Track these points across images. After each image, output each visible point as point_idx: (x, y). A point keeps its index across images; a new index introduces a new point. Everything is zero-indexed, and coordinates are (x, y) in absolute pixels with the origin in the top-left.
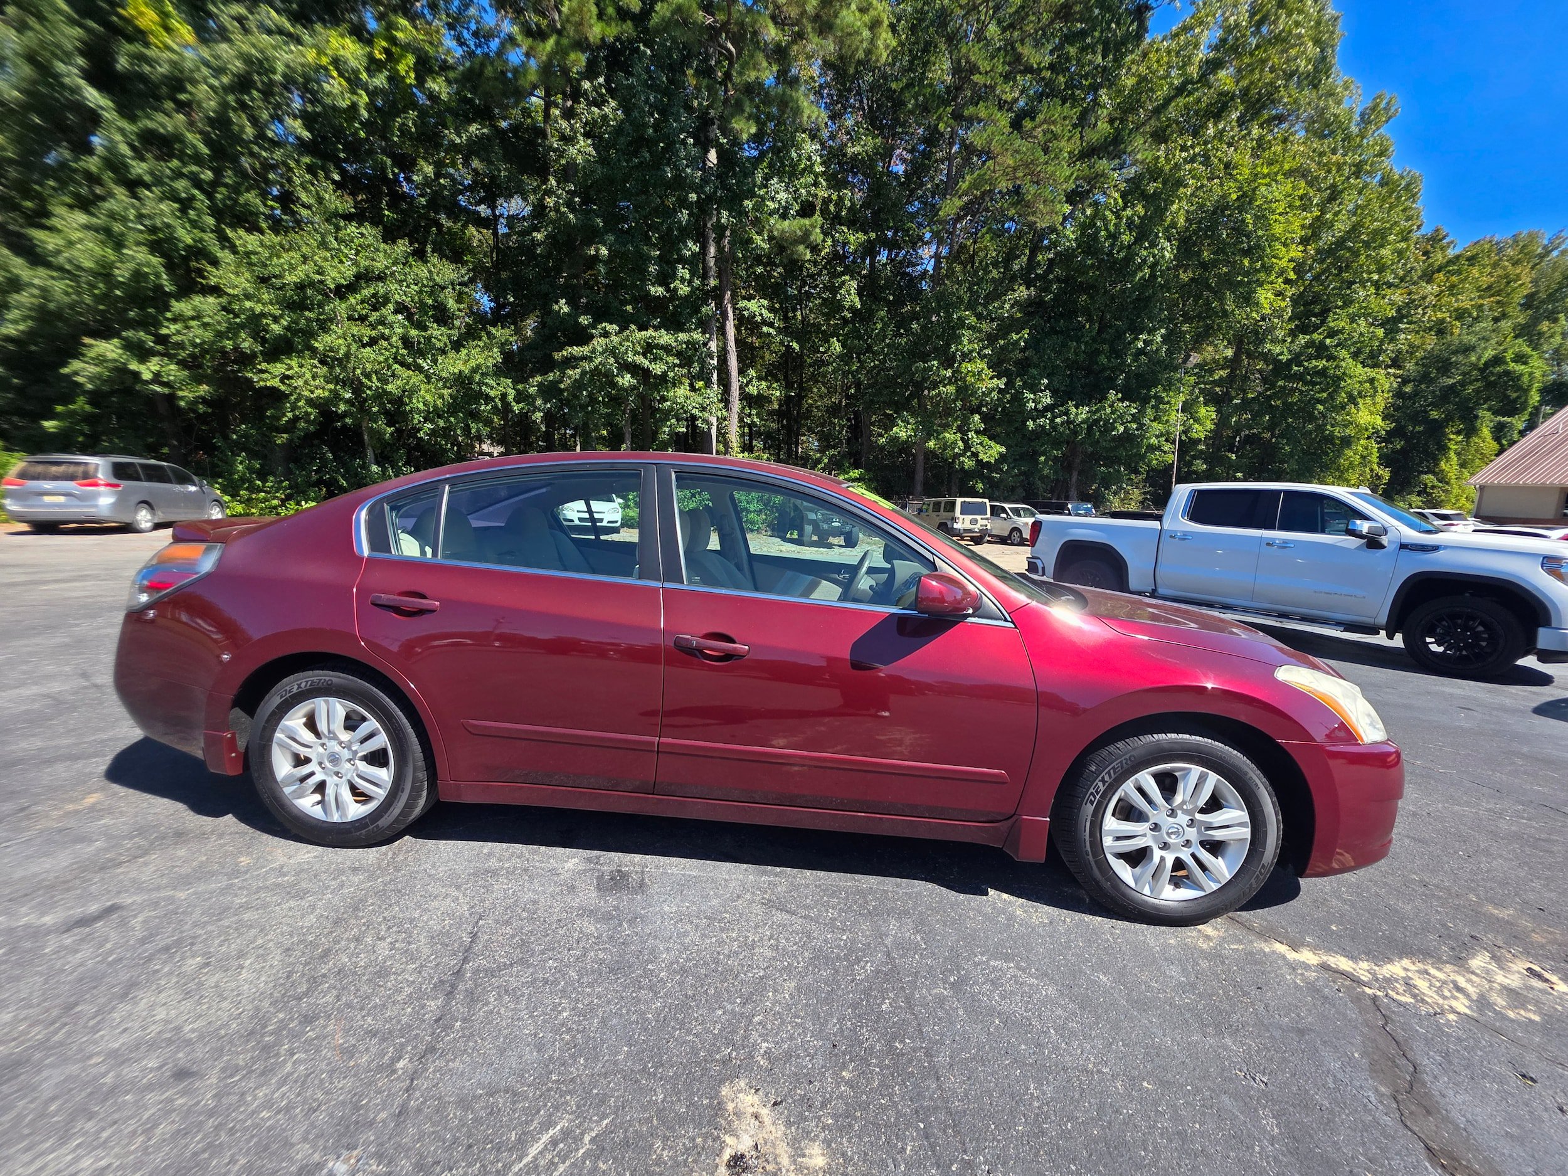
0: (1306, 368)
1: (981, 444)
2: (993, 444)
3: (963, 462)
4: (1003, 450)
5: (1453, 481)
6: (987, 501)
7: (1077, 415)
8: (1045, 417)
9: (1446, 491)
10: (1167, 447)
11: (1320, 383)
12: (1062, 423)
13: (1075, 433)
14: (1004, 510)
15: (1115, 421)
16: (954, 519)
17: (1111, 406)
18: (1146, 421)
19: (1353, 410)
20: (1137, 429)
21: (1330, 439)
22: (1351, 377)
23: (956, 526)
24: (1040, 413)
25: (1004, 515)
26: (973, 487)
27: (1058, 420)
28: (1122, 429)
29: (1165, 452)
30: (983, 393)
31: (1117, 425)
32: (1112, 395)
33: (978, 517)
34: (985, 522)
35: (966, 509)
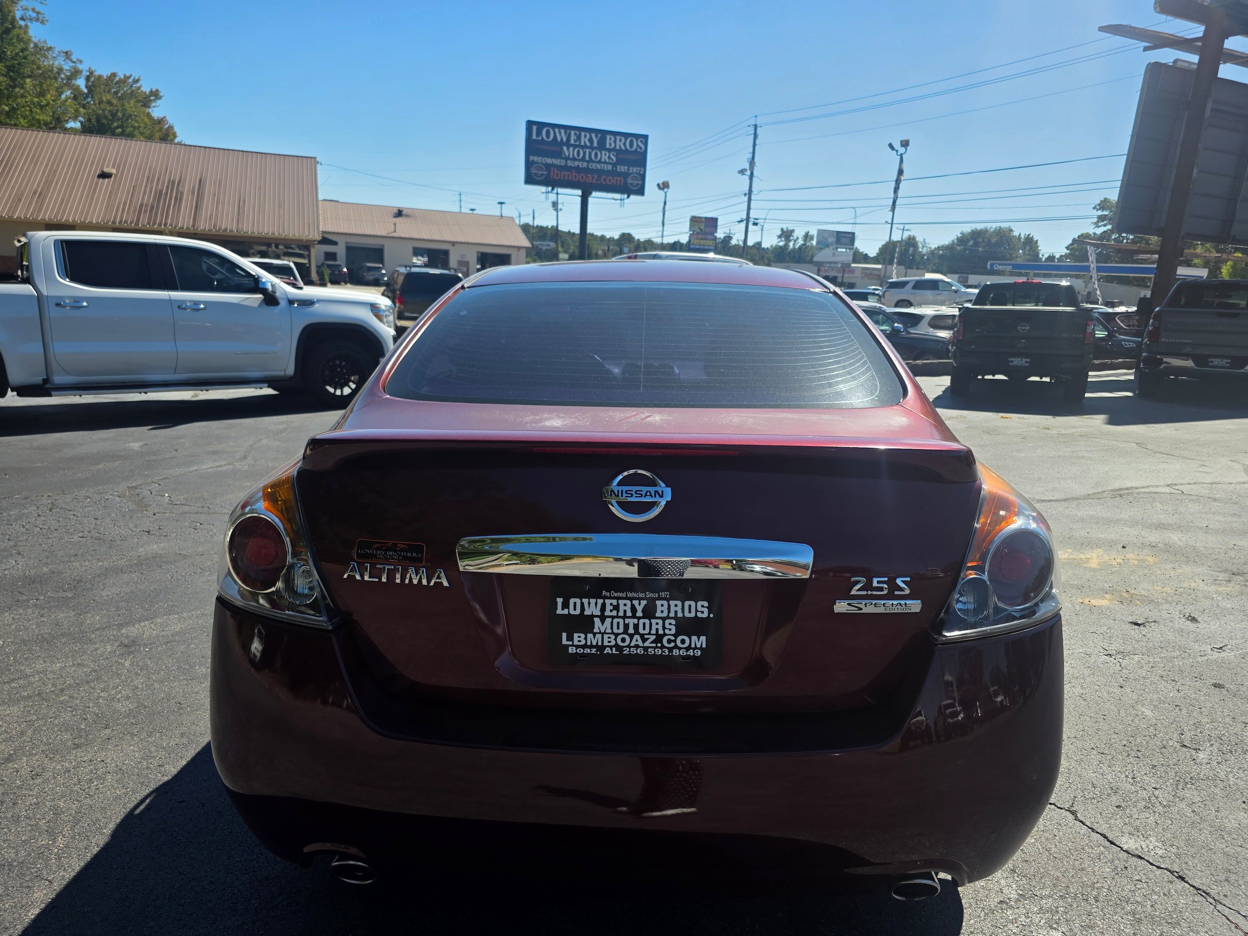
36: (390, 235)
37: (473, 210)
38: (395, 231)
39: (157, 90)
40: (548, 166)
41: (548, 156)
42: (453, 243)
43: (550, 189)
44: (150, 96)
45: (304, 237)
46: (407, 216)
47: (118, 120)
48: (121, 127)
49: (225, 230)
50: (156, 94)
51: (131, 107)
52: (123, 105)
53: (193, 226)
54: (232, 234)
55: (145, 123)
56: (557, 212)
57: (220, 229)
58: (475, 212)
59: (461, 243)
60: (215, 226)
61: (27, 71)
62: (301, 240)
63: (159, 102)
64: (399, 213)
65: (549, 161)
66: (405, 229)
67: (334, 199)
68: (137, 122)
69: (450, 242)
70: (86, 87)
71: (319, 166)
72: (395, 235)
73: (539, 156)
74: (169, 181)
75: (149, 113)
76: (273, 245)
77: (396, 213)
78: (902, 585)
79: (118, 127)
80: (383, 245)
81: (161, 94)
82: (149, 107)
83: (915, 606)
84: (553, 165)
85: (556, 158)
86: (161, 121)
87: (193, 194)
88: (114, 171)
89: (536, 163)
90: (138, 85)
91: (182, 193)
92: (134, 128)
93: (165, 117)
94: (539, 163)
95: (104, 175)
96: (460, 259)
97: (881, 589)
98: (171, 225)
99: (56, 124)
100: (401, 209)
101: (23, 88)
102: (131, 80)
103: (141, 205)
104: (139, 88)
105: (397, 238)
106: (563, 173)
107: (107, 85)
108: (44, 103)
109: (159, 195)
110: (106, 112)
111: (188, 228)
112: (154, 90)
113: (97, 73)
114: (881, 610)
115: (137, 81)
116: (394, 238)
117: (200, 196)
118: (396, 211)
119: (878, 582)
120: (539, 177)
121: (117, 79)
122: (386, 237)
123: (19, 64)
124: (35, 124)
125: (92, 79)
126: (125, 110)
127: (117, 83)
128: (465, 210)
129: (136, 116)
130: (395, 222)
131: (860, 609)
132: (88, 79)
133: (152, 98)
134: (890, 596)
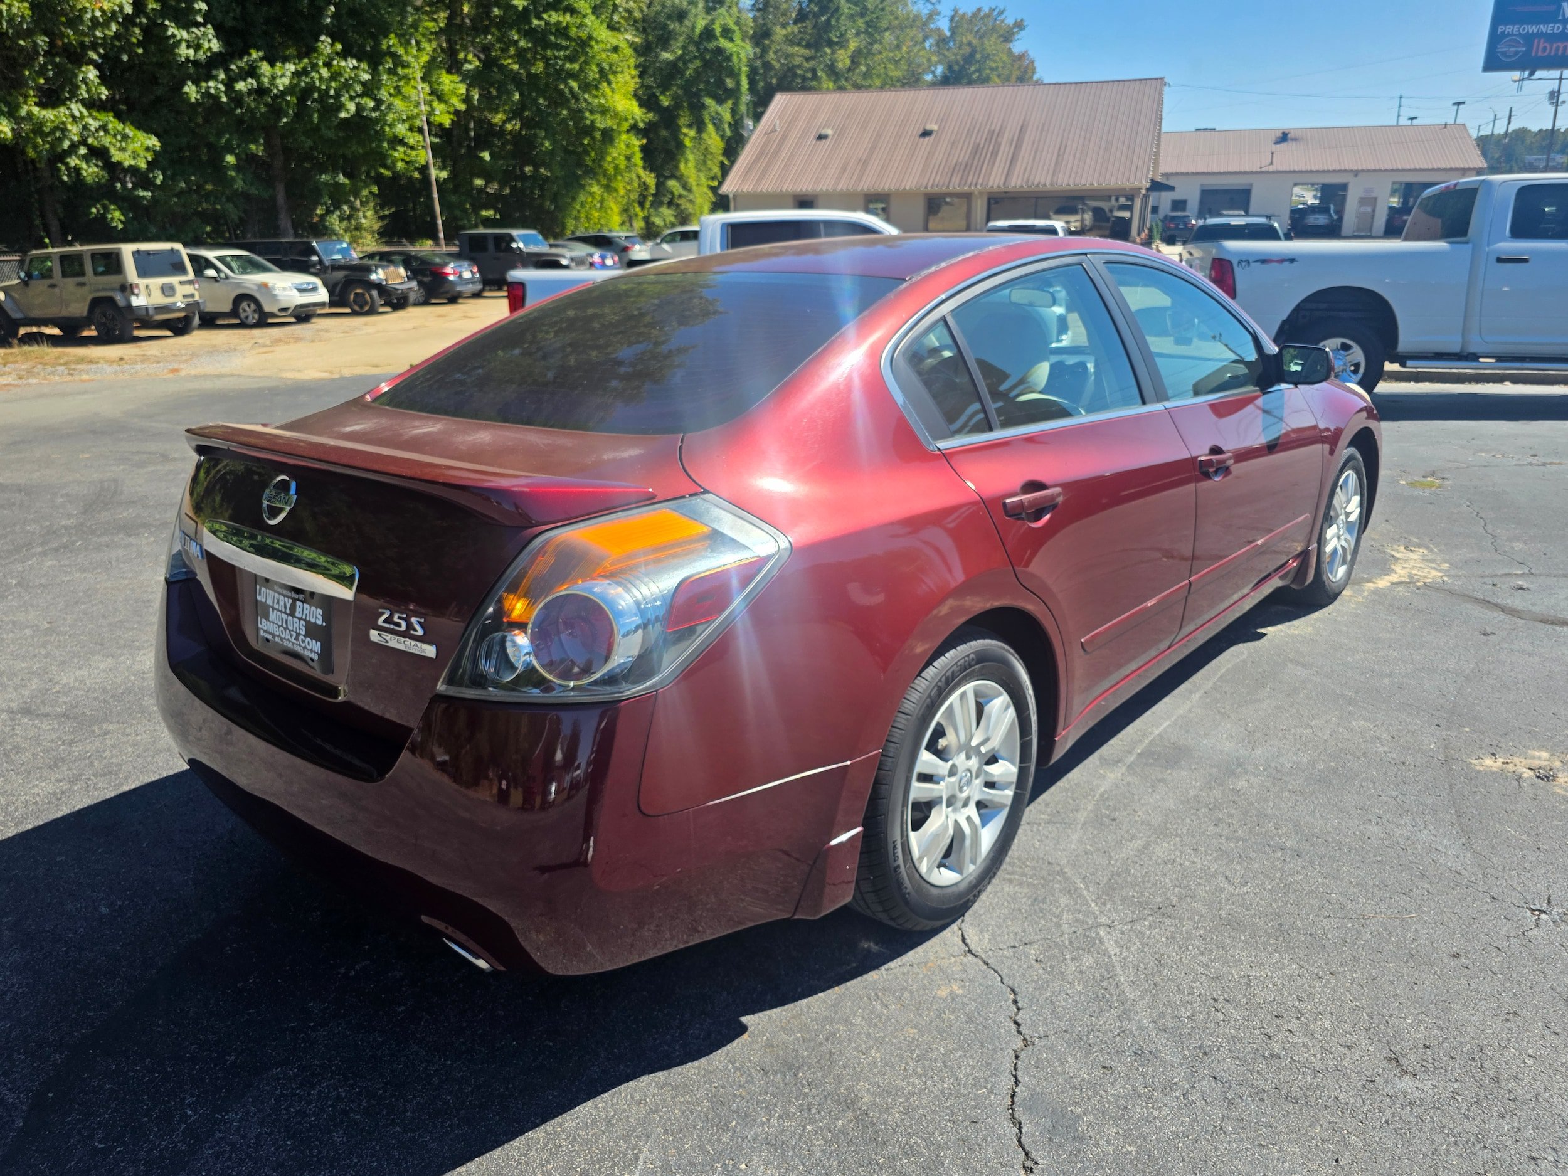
0: (547, 23)
1: (104, 127)
2: (130, 131)
3: (77, 170)
4: (154, 142)
5: (694, 188)
6: (178, 246)
7: (273, 78)
8: (215, 78)
9: (691, 201)
10: (413, 139)
11: (566, 48)
12: (250, 92)
13: (276, 110)
14: (209, 264)
15: (338, 96)
16: (127, 289)
17: (328, 65)
18: (383, 94)
19: (607, 90)
20: (374, 109)
21: (589, 130)
22: (597, 42)
23: (137, 301)
24: (203, 70)
25: (211, 273)
26: (102, 219)
27: (240, 86)
28: (352, 107)
29: (412, 148)
30: (94, 19)
31: (344, 99)
32: (325, 44)
33: (174, 280)
34: (189, 289)
35: (147, 266)
36: (1263, 169)
37: (1412, 119)
38: (1271, 163)
39: (1022, 20)
40: (1529, 38)
41: (1532, 23)
42: (1356, 173)
43: (1527, 73)
44: (1014, 28)
45: (1128, 185)
46: (1295, 140)
47: (977, 62)
48: (978, 70)
49: (1038, 185)
50: (1020, 25)
51: (990, 46)
52: (983, 44)
53: (1004, 183)
54: (1045, 189)
55: (1004, 63)
56: (1557, 106)
57: (1033, 183)
58: (1415, 122)
59: (1368, 171)
60: (1028, 180)
61: (884, 24)
62: (1125, 189)
63: (1022, 33)
64: (1284, 137)
65: (1533, 29)
66: (1288, 158)
67: (1209, 127)
68: (994, 61)
69: (1351, 171)
70: (950, 30)
71: (1166, 89)
72: (1271, 168)
73: (1514, 24)
74: (989, 131)
75: (1010, 49)
76: (1113, 198)
77: (1279, 138)
78: (417, 627)
79: (974, 72)
80: (1251, 185)
81: (1025, 24)
82: (1011, 41)
83: (430, 651)
84: (1540, 35)
85: (1546, 22)
86: (1021, 57)
87: (1011, 144)
88: (935, 128)
89: (1508, 35)
90: (1002, 17)
91: (1000, 145)
92: (992, 69)
93: (1027, 52)
94: (1513, 35)
95: (926, 134)
96: (1363, 195)
97: (399, 625)
98: (982, 184)
99: (912, 81)
100: (1287, 131)
101: (881, 43)
102: (995, 13)
103: (956, 164)
104: (1002, 21)
105: (1273, 172)
106: (1555, 45)
107: (970, 22)
108: (898, 57)
109: (976, 149)
110: (958, 57)
111: (998, 186)
112: (1019, 20)
113: (961, 12)
114: (401, 647)
115: (1001, 13)
116: (1268, 172)
117: (1018, 147)
118: (1279, 134)
119: (399, 618)
120: (1510, 57)
121: (982, 14)
122: (1256, 173)
123: (877, 18)
124: (888, 84)
125: (957, 19)
126: (984, 49)
127: (982, 19)
128: (1404, 121)
129: (994, 55)
130: (1274, 150)
131: (387, 642)
132: (952, 19)
133: (1015, 30)
134: (405, 635)
